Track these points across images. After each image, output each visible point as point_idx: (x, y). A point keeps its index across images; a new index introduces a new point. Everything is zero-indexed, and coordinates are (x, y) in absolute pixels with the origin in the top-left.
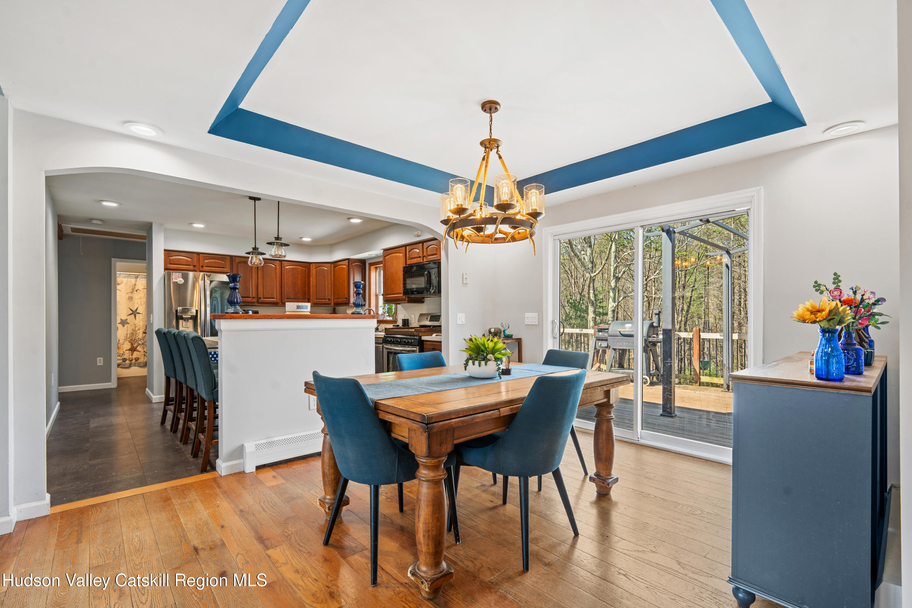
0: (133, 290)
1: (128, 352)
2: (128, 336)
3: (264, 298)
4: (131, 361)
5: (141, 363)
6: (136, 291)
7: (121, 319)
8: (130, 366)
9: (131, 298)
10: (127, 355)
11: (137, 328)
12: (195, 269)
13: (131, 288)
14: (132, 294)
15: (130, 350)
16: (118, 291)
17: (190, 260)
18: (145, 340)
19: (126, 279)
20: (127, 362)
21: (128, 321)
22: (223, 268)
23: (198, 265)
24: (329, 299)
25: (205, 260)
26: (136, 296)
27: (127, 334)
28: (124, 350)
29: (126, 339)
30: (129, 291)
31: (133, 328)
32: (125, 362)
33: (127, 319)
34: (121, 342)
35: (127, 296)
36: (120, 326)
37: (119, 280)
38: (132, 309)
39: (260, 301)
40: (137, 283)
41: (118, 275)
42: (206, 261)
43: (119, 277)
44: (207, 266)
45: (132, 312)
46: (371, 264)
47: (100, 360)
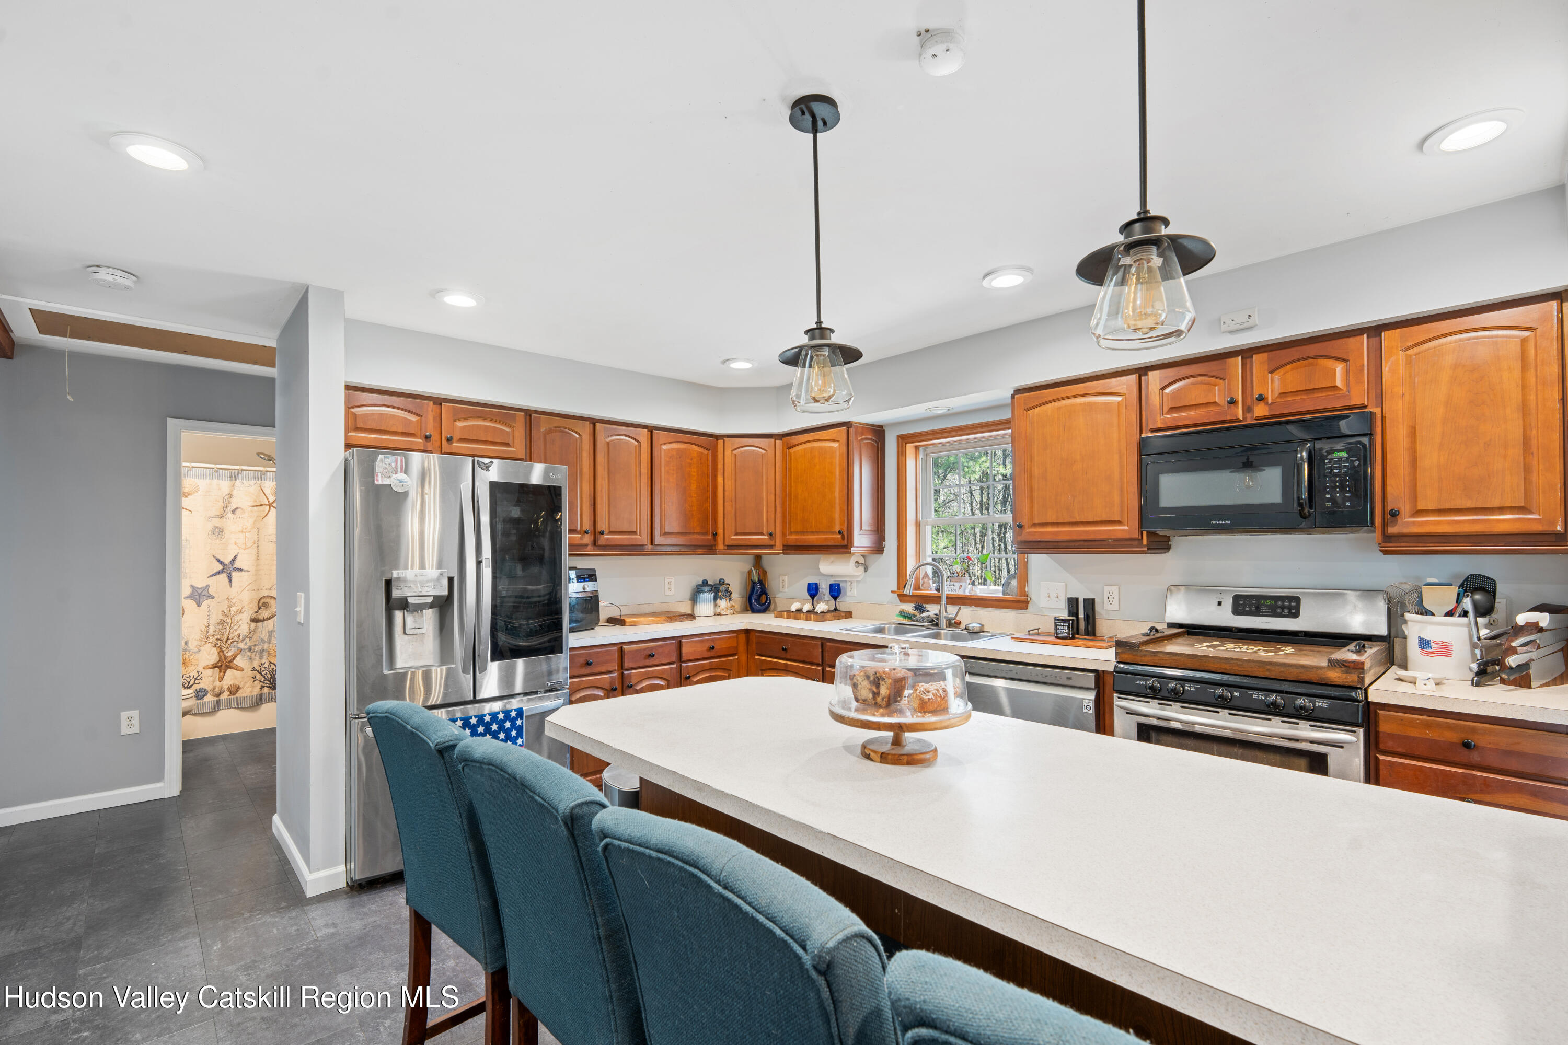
0: (224, 508)
1: (210, 672)
2: (211, 631)
3: (611, 532)
4: (218, 695)
5: (244, 699)
6: (233, 512)
7: (192, 586)
8: (216, 709)
9: (218, 532)
10: (209, 680)
11: (234, 609)
12: (429, 446)
13: (221, 504)
14: (223, 520)
15: (215, 666)
16: (184, 512)
17: (414, 418)
18: (254, 639)
19: (208, 481)
20: (209, 698)
21: (211, 591)
22: (507, 445)
23: (435, 437)
24: (771, 534)
25: (457, 420)
26: (232, 525)
27: (208, 625)
28: (200, 669)
29: (205, 639)
30: (216, 511)
31: (225, 609)
32: (202, 698)
33: (208, 586)
34: (192, 646)
35: (210, 526)
36: (189, 605)
37: (187, 483)
38: (221, 559)
39: (602, 540)
40: (235, 493)
41: (184, 471)
42: (460, 424)
43: (187, 476)
44: (462, 440)
45: (221, 567)
46: (904, 440)
47: (130, 719)
